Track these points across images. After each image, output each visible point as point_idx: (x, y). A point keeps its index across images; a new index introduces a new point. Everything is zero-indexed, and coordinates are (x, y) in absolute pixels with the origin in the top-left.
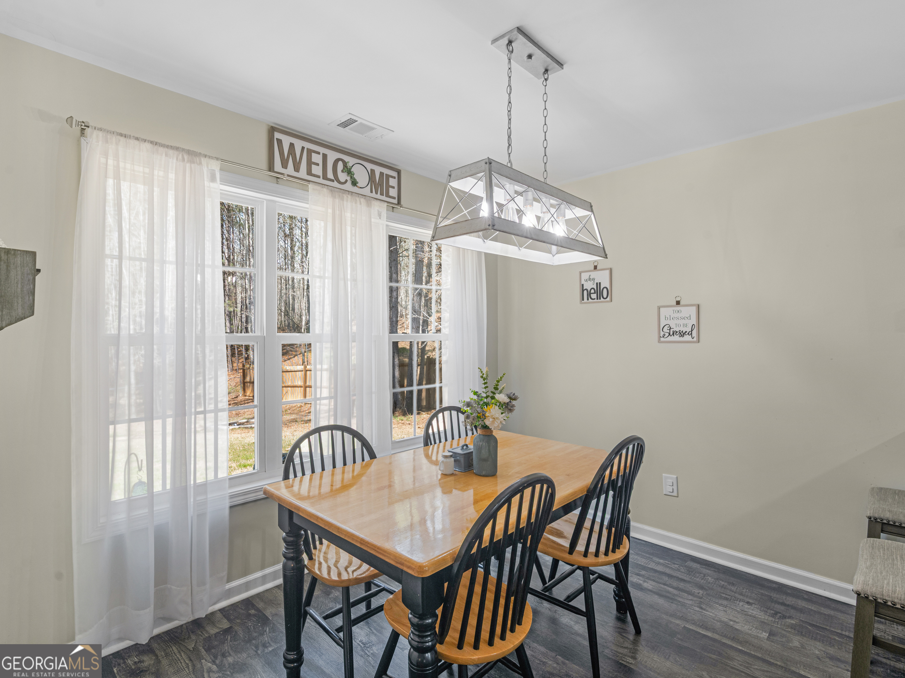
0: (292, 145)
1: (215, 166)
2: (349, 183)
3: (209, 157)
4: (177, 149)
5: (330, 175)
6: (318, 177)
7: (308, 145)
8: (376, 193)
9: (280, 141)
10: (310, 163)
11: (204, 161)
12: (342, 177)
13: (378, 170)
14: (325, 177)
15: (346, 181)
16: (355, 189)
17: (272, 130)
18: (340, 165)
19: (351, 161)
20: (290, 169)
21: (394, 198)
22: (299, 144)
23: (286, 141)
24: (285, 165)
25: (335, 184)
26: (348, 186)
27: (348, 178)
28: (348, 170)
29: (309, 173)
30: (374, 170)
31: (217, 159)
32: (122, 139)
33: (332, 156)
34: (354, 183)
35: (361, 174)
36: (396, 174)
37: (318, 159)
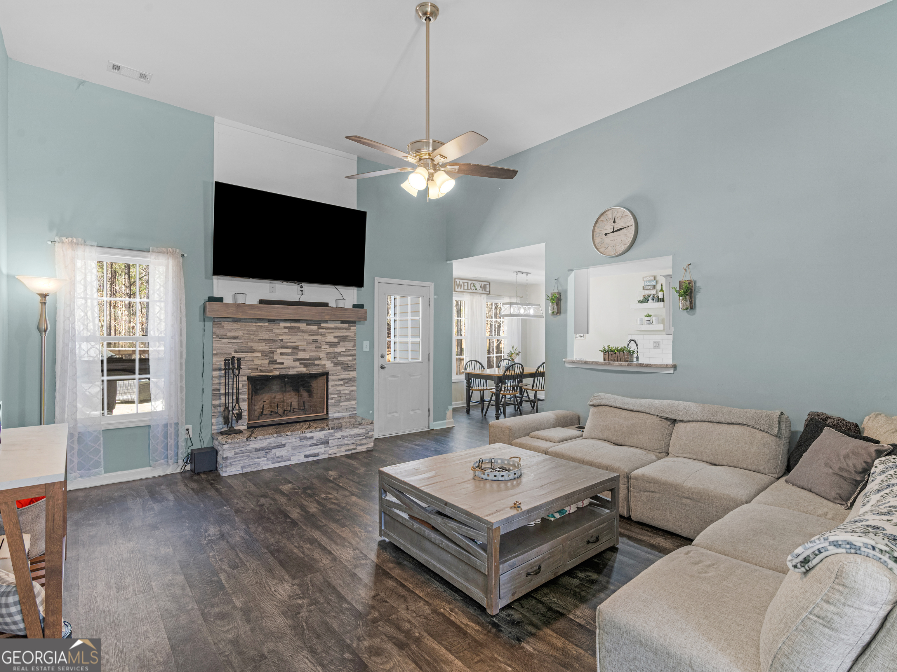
5: (469, 288)
6: (466, 290)
8: (483, 291)
10: (464, 286)
12: (473, 288)
13: (483, 283)
16: (476, 291)
17: (455, 279)
18: (472, 285)
19: (475, 282)
20: (459, 289)
21: (488, 292)
22: (461, 281)
23: (458, 281)
28: (474, 286)
29: (464, 289)
33: (470, 282)
34: (476, 289)
35: (478, 286)
36: (488, 283)
37: (466, 284)
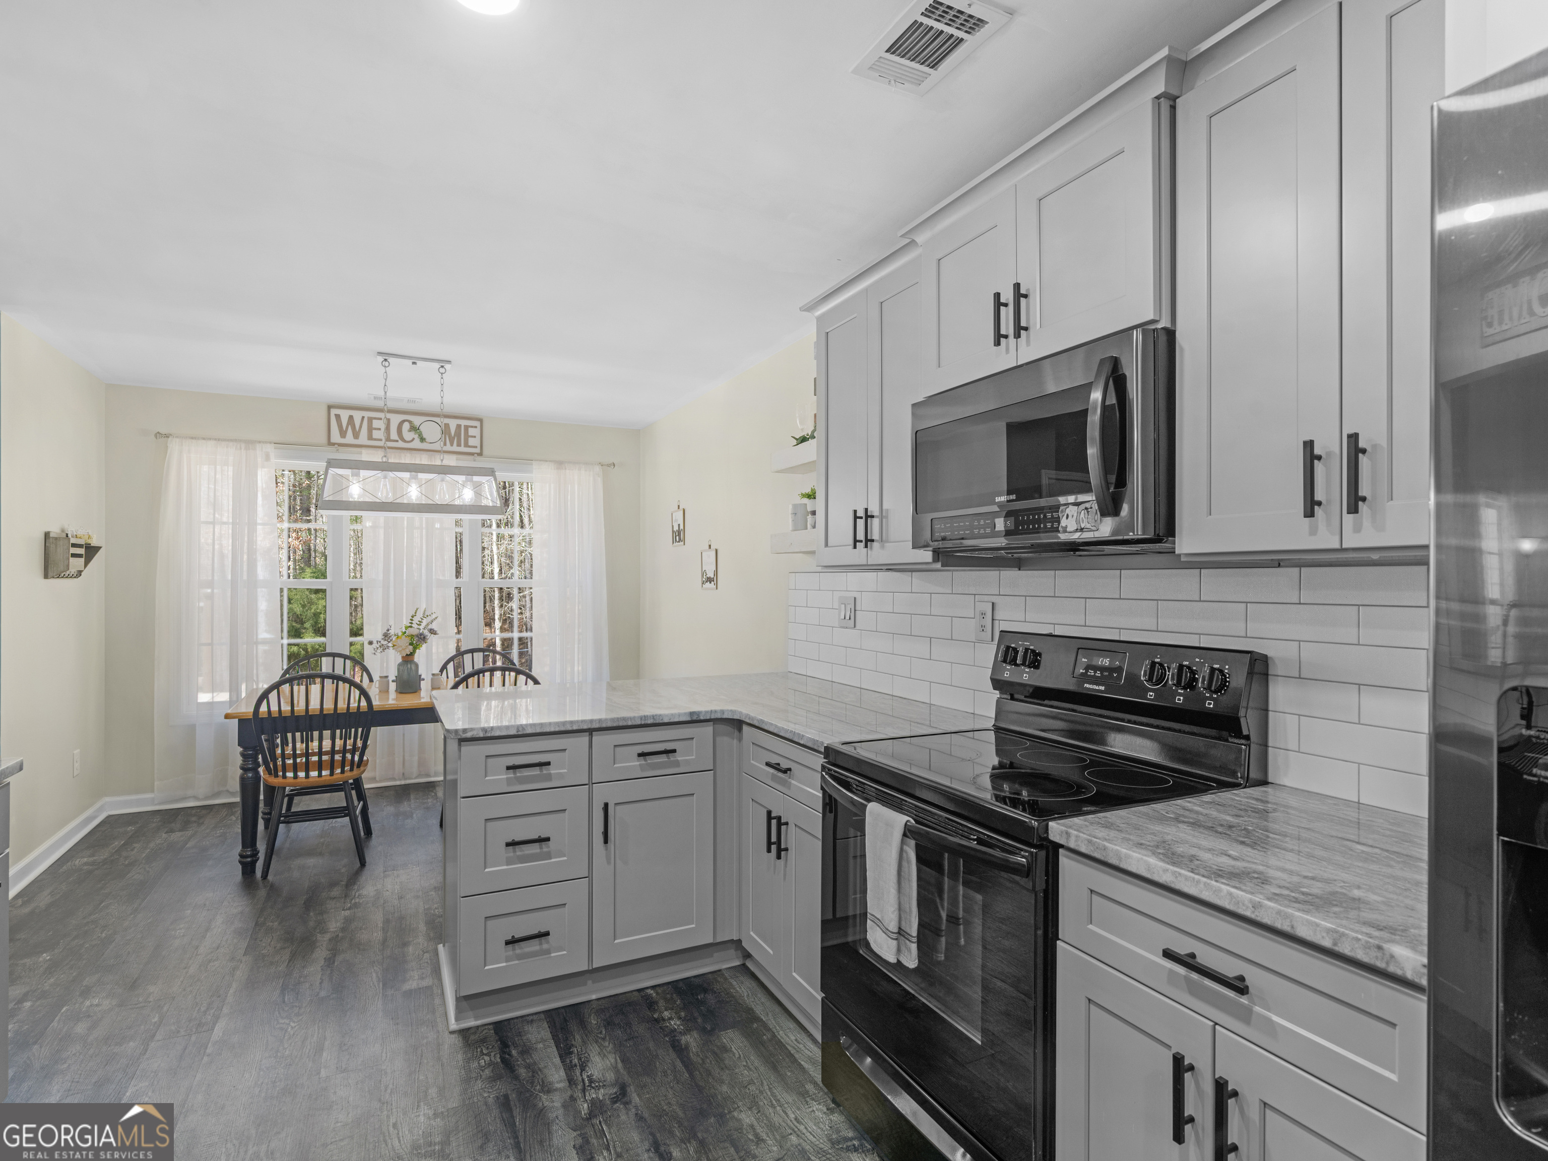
0: (351, 417)
1: (270, 448)
2: (417, 440)
3: (263, 442)
4: (235, 440)
5: (394, 435)
6: (397, 441)
7: (367, 414)
8: (452, 445)
9: (338, 417)
10: (370, 429)
11: (258, 446)
12: (408, 435)
13: (453, 424)
14: (388, 439)
15: (413, 439)
16: (424, 446)
17: (330, 407)
18: (406, 426)
19: (417, 420)
20: (349, 438)
21: (476, 447)
22: (357, 416)
23: (345, 415)
24: (343, 434)
25: (401, 444)
26: (417, 444)
27: (416, 436)
28: (414, 429)
29: (370, 437)
30: (448, 424)
31: (270, 443)
32: (193, 441)
33: (395, 419)
34: (422, 440)
35: (431, 431)
36: (477, 424)
37: (380, 424)
